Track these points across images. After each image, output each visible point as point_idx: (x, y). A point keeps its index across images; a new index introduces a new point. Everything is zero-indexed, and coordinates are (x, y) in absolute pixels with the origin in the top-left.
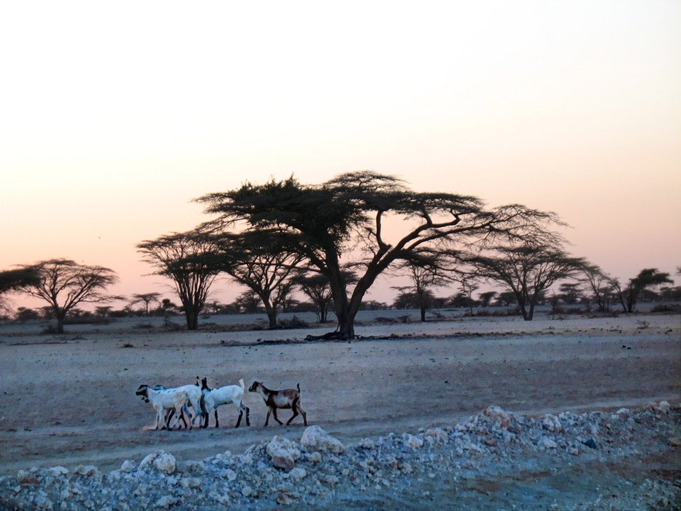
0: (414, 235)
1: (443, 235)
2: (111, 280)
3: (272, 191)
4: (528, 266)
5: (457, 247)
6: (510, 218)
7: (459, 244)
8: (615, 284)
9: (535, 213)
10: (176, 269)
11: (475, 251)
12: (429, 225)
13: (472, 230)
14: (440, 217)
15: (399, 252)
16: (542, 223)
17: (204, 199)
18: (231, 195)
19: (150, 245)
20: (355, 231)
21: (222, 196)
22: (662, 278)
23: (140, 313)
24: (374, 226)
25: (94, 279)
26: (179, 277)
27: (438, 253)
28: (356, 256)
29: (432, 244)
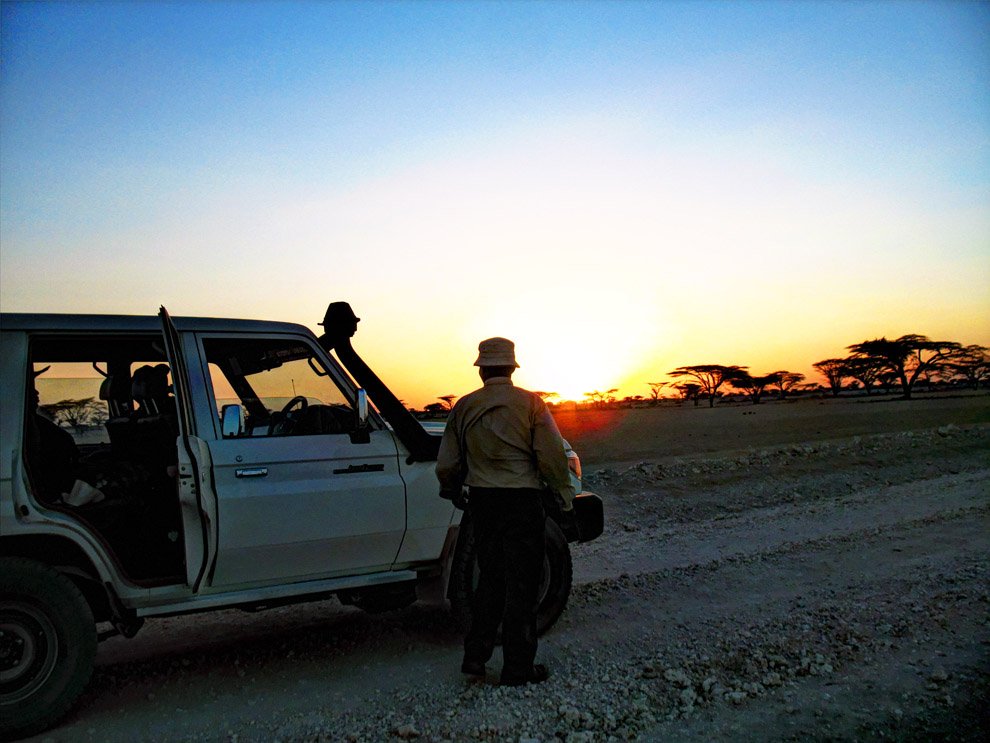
0: (934, 358)
1: (946, 358)
2: (803, 378)
3: (876, 343)
4: (975, 368)
6: (972, 350)
7: (952, 361)
9: (981, 348)
10: (828, 373)
11: (958, 364)
12: (940, 354)
13: (957, 356)
14: (943, 351)
15: (928, 365)
16: (986, 352)
17: (850, 347)
18: (860, 345)
19: (817, 365)
20: (910, 358)
21: (857, 346)
23: (809, 391)
24: (917, 354)
25: (796, 378)
26: (830, 377)
27: (943, 365)
28: (910, 367)
29: (941, 361)
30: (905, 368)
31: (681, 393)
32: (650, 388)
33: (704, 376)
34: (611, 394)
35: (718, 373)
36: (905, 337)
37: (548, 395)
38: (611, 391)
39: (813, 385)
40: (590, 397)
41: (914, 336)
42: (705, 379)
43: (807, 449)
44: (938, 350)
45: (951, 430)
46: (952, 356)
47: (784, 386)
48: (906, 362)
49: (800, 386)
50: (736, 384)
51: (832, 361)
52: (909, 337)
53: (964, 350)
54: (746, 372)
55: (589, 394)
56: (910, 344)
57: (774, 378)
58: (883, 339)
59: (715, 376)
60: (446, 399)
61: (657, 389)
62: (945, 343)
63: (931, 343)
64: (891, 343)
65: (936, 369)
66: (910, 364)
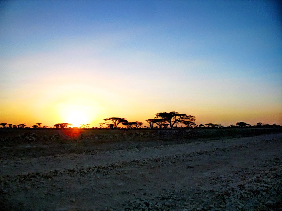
0: (179, 118)
1: (182, 119)
2: (143, 124)
3: (164, 113)
5: (184, 120)
6: (190, 117)
8: (198, 126)
9: (192, 116)
11: (185, 120)
12: (181, 117)
13: (185, 118)
15: (177, 120)
16: (193, 118)
17: (156, 114)
18: (159, 114)
19: (147, 120)
20: (173, 118)
21: (158, 114)
22: (203, 125)
25: (141, 124)
26: (150, 124)
27: (181, 121)
28: (173, 121)
29: (181, 120)
30: (171, 121)
31: (108, 126)
32: (99, 124)
33: (114, 121)
34: (87, 125)
35: (118, 120)
36: (172, 112)
37: (69, 124)
38: (88, 124)
39: (145, 126)
40: (82, 126)
41: (174, 112)
42: (115, 122)
43: (141, 133)
44: (180, 116)
45: (190, 132)
46: (184, 118)
47: (137, 126)
48: (171, 119)
49: (142, 126)
50: (124, 124)
51: (151, 119)
52: (173, 112)
53: (188, 117)
54: (127, 120)
55: (81, 125)
56: (173, 114)
57: (135, 123)
58: (166, 113)
59: (117, 121)
60: (39, 124)
61: (101, 125)
62: (182, 114)
63: (179, 114)
64: (168, 114)
65: (180, 122)
66: (173, 120)
